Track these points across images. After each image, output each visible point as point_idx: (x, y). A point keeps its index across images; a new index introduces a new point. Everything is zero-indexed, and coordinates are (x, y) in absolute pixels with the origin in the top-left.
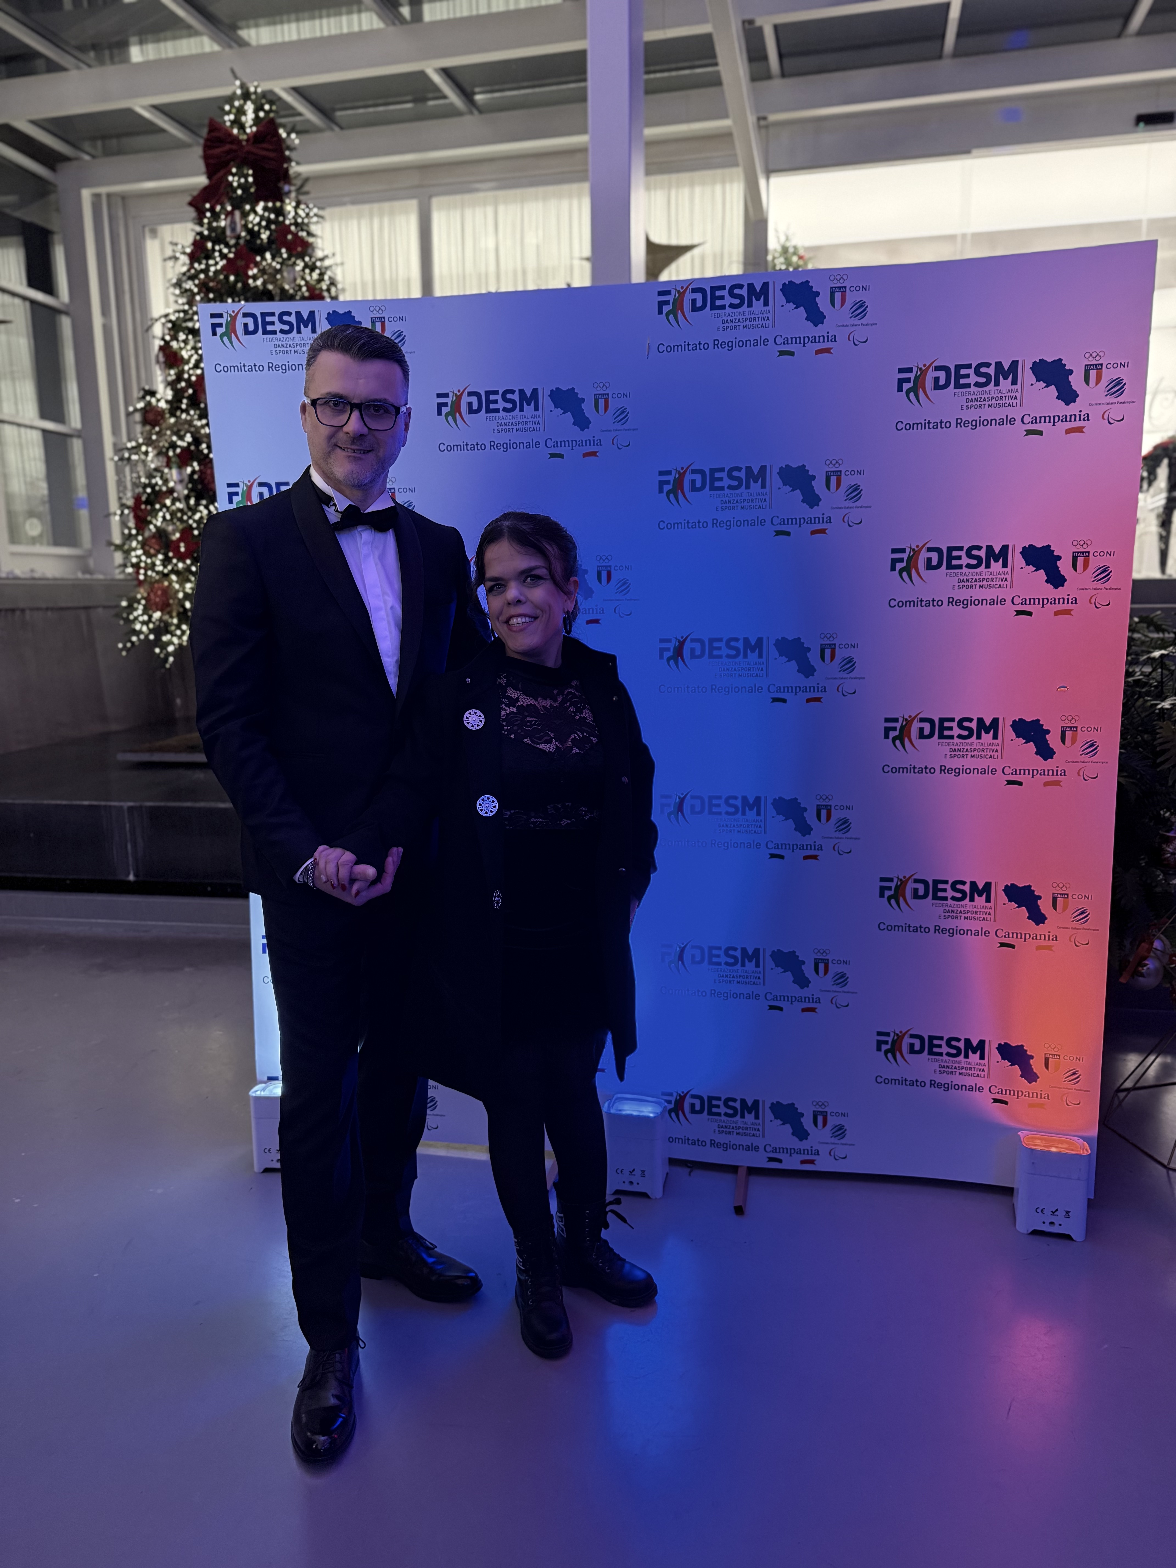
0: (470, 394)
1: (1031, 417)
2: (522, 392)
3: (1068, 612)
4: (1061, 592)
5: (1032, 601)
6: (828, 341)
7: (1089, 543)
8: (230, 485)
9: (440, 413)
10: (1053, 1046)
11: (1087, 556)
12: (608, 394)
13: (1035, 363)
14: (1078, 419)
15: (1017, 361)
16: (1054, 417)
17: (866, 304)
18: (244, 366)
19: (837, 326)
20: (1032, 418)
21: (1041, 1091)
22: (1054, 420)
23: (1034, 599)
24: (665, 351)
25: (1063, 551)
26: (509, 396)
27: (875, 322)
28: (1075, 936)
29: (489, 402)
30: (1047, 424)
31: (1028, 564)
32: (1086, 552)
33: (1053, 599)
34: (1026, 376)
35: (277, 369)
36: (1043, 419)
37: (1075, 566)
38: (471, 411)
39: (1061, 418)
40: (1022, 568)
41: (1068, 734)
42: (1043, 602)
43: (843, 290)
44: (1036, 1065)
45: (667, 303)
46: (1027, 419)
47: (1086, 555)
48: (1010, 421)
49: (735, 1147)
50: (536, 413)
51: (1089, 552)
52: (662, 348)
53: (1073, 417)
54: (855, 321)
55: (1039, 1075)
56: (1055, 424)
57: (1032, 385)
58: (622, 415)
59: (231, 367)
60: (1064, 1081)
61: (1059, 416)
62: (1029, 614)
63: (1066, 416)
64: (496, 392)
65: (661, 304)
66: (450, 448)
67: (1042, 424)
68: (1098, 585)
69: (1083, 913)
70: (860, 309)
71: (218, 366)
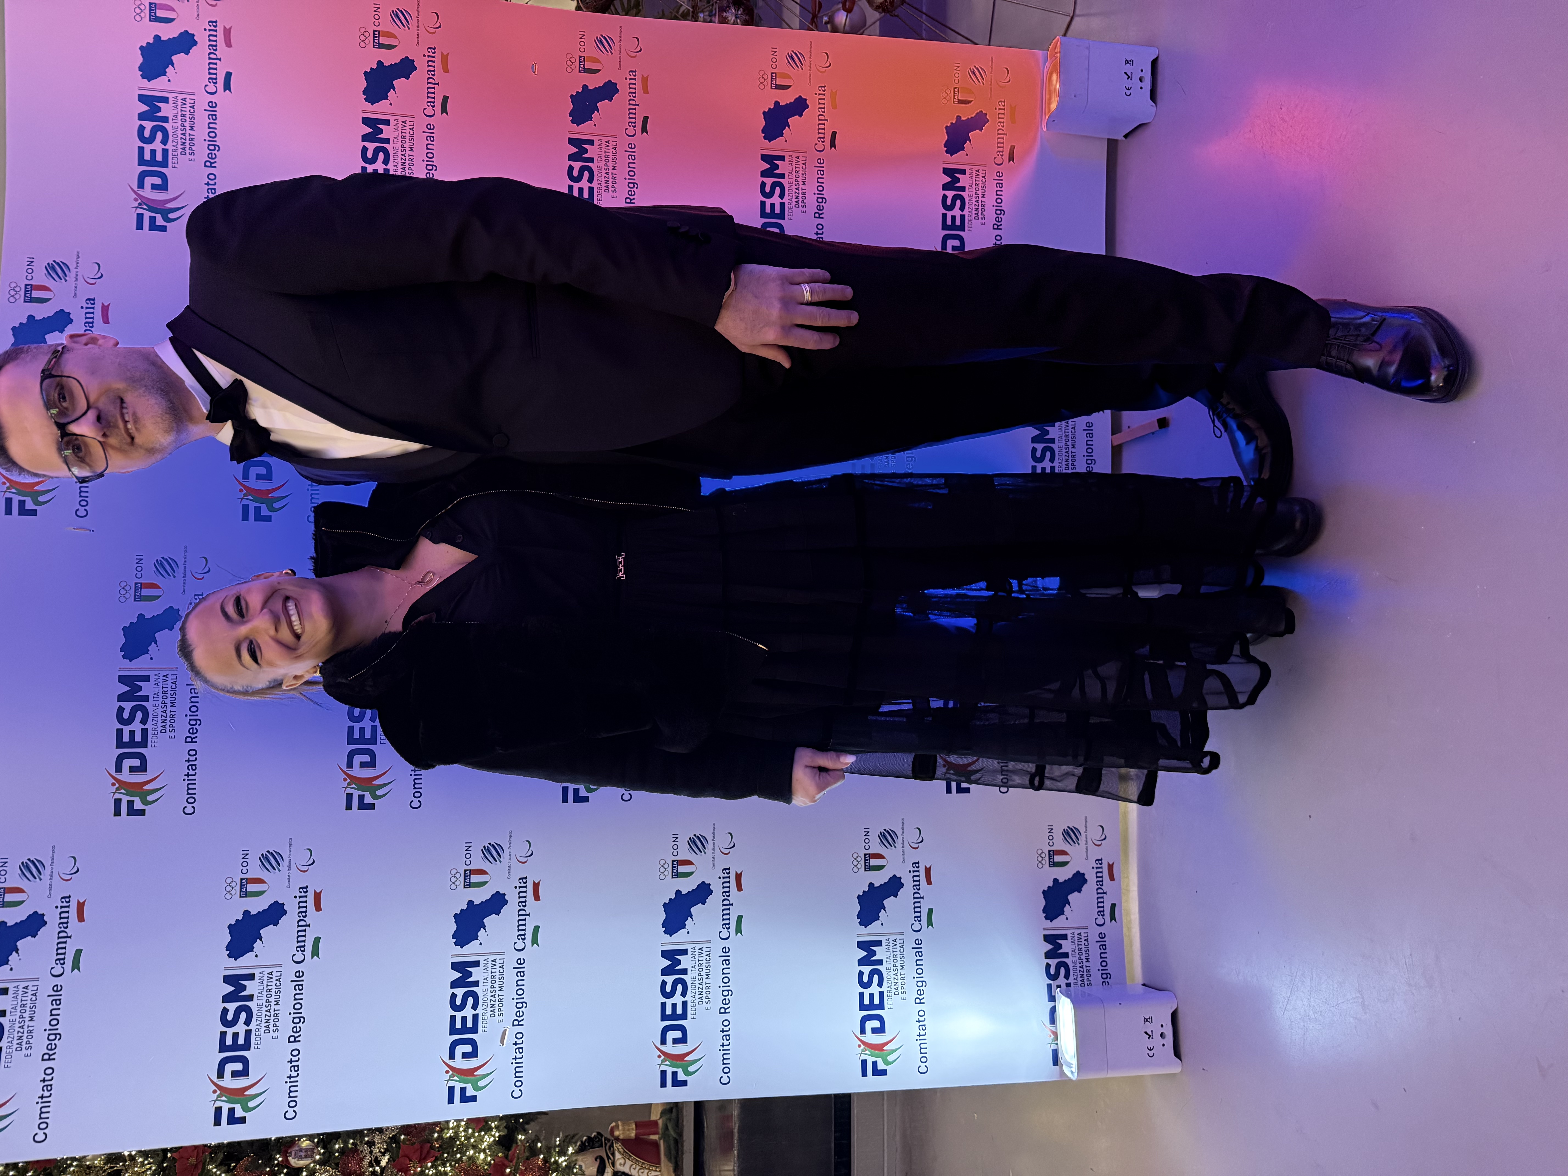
0: (119, 769)
1: (208, 84)
2: (122, 698)
3: (445, 58)
4: (421, 63)
5: (430, 95)
6: (93, 308)
7: (363, 30)
8: (217, 1122)
9: (142, 812)
10: (944, 95)
11: (379, 33)
12: (136, 584)
13: (143, 77)
14: (214, 33)
15: (139, 95)
16: (210, 58)
17: (51, 262)
18: (42, 1097)
19: (75, 296)
20: (210, 82)
21: (996, 109)
22: (213, 60)
23: (428, 93)
24: (86, 508)
25: (371, 58)
26: (126, 715)
27: (76, 253)
28: (818, 68)
29: (132, 743)
30: (218, 67)
31: (386, 98)
32: (374, 34)
33: (429, 73)
34: (157, 86)
35: (53, 1047)
36: (211, 71)
37: (391, 47)
38: (142, 768)
39: (212, 51)
40: (391, 104)
41: (588, 65)
42: (432, 84)
43: (29, 288)
44: (967, 113)
45: (22, 503)
46: (211, 89)
47: (376, 34)
48: (212, 107)
49: (1090, 449)
50: (152, 679)
51: (374, 31)
52: (82, 512)
53: (211, 38)
54: (71, 276)
55: (978, 111)
56: (219, 57)
57: (169, 81)
58: (165, 566)
59: (41, 1118)
60: (983, 84)
61: (210, 54)
62: (445, 99)
63: (209, 45)
64: (120, 732)
65: (23, 511)
66: (191, 797)
67: (218, 72)
68: (413, 23)
69: (792, 58)
70: (56, 269)
71: (37, 1138)
